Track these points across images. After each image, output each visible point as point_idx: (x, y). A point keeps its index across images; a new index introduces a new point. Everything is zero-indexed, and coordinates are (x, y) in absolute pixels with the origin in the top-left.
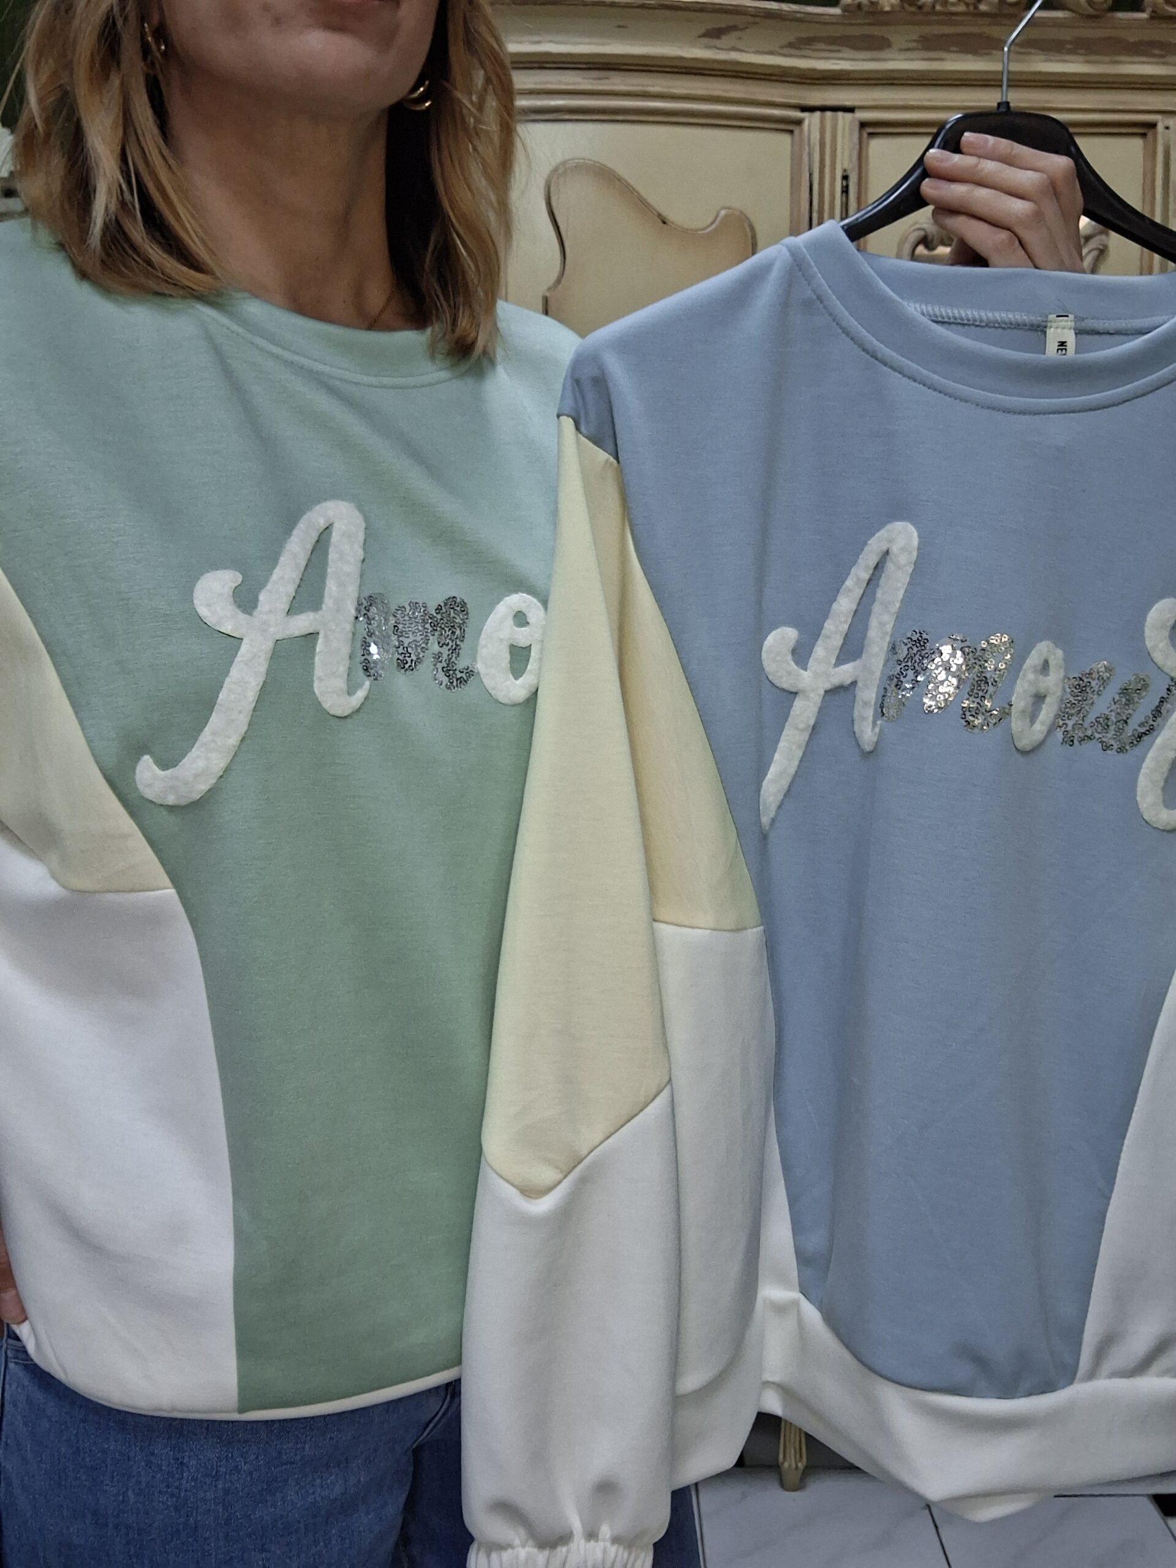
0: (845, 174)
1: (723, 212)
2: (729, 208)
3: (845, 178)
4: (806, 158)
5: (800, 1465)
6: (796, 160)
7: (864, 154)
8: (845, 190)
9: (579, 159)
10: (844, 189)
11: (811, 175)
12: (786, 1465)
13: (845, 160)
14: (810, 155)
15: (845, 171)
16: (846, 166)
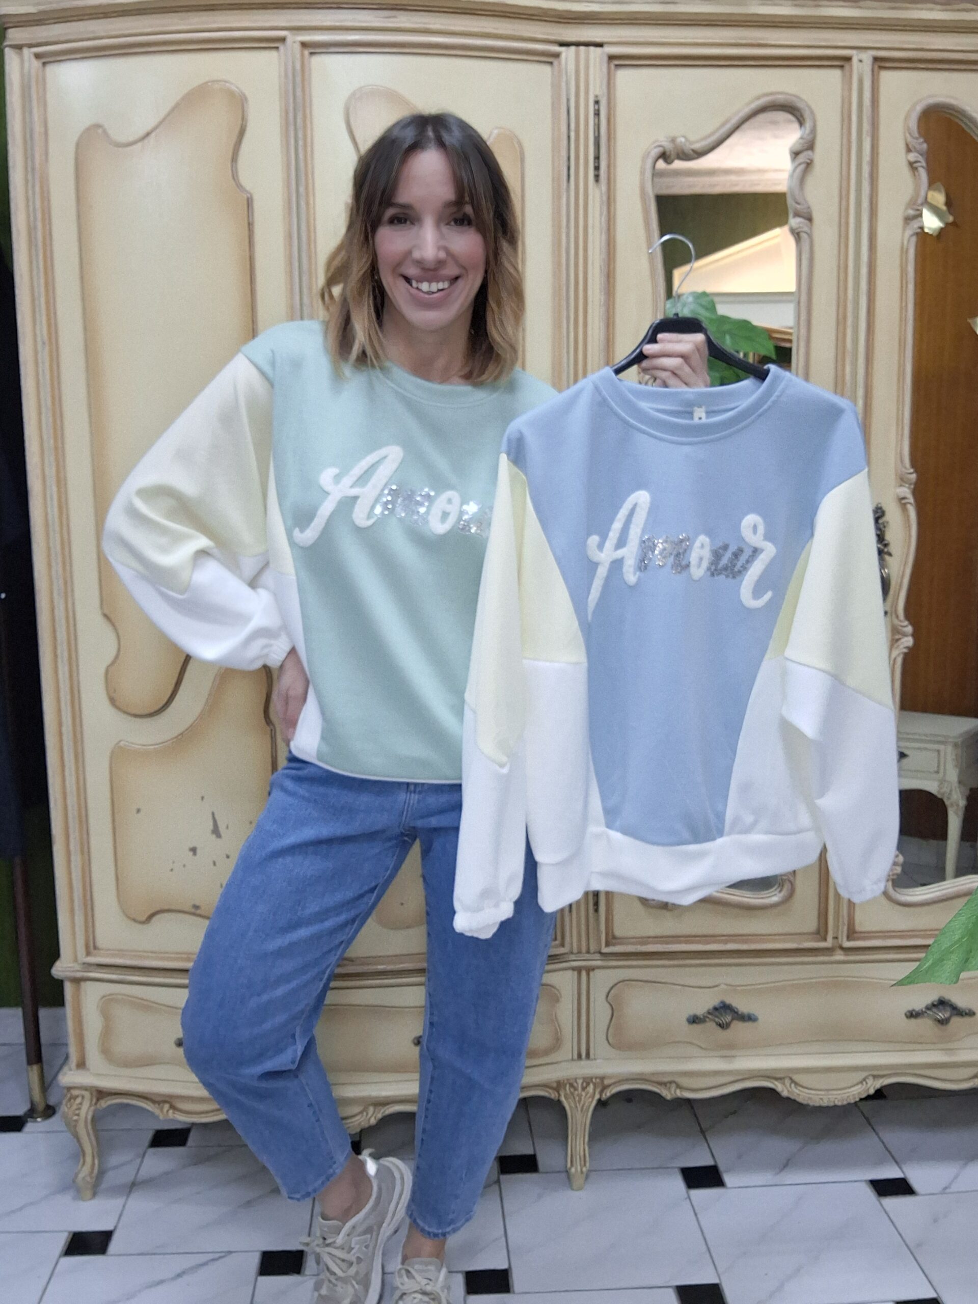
0: (596, 99)
1: (496, 132)
2: (501, 128)
3: (597, 102)
4: (563, 85)
5: (584, 1169)
6: (556, 86)
7: (612, 85)
8: (597, 114)
9: (373, 85)
10: (596, 112)
11: (568, 100)
12: (573, 1170)
13: (597, 87)
14: (567, 84)
15: (596, 96)
16: (597, 93)
